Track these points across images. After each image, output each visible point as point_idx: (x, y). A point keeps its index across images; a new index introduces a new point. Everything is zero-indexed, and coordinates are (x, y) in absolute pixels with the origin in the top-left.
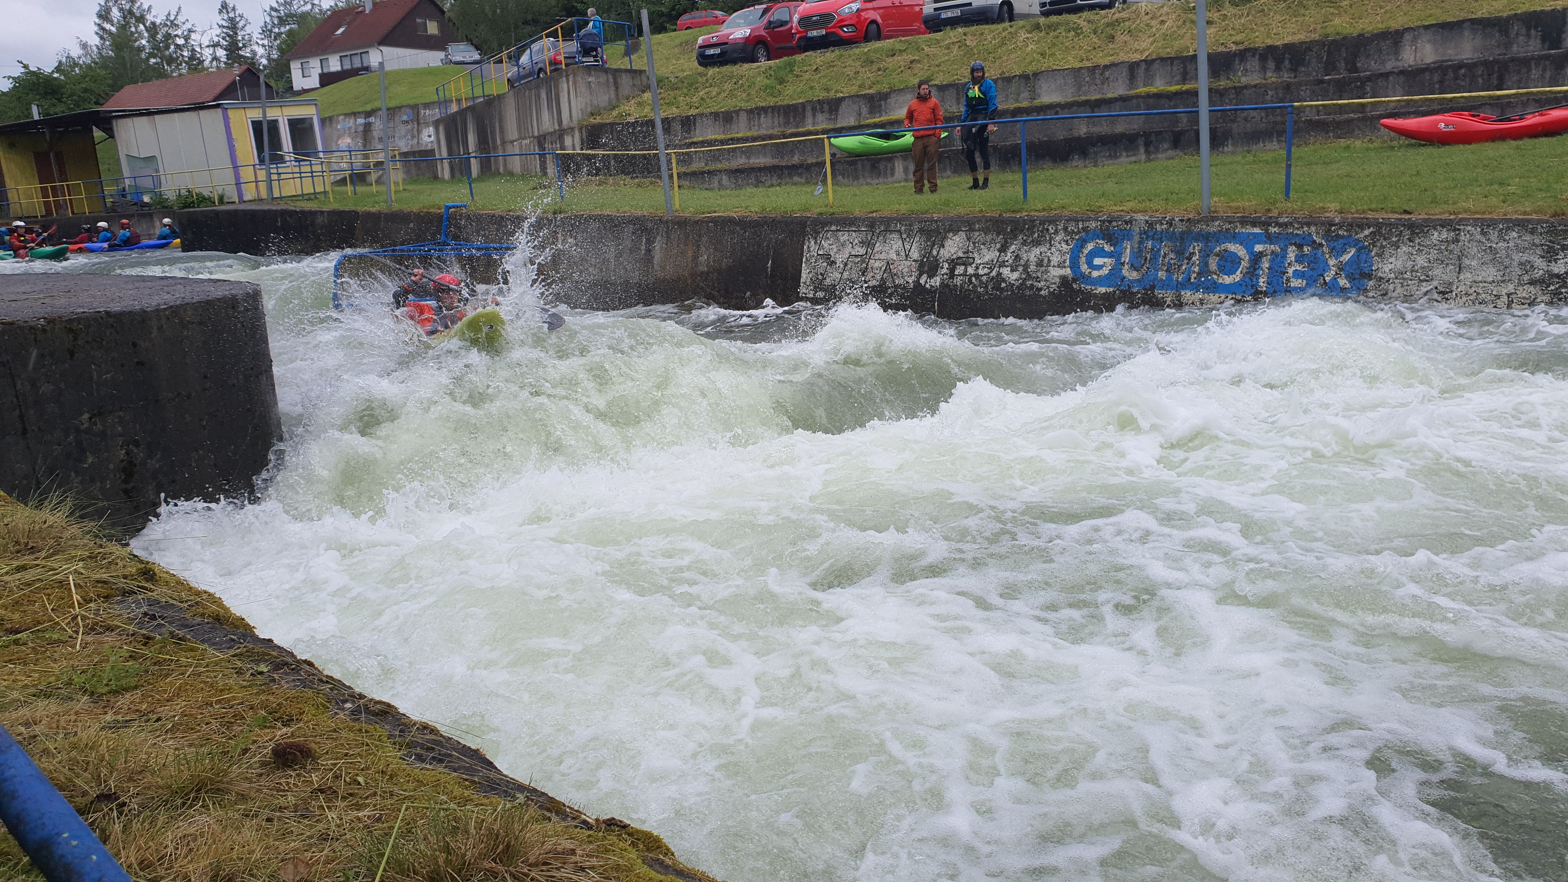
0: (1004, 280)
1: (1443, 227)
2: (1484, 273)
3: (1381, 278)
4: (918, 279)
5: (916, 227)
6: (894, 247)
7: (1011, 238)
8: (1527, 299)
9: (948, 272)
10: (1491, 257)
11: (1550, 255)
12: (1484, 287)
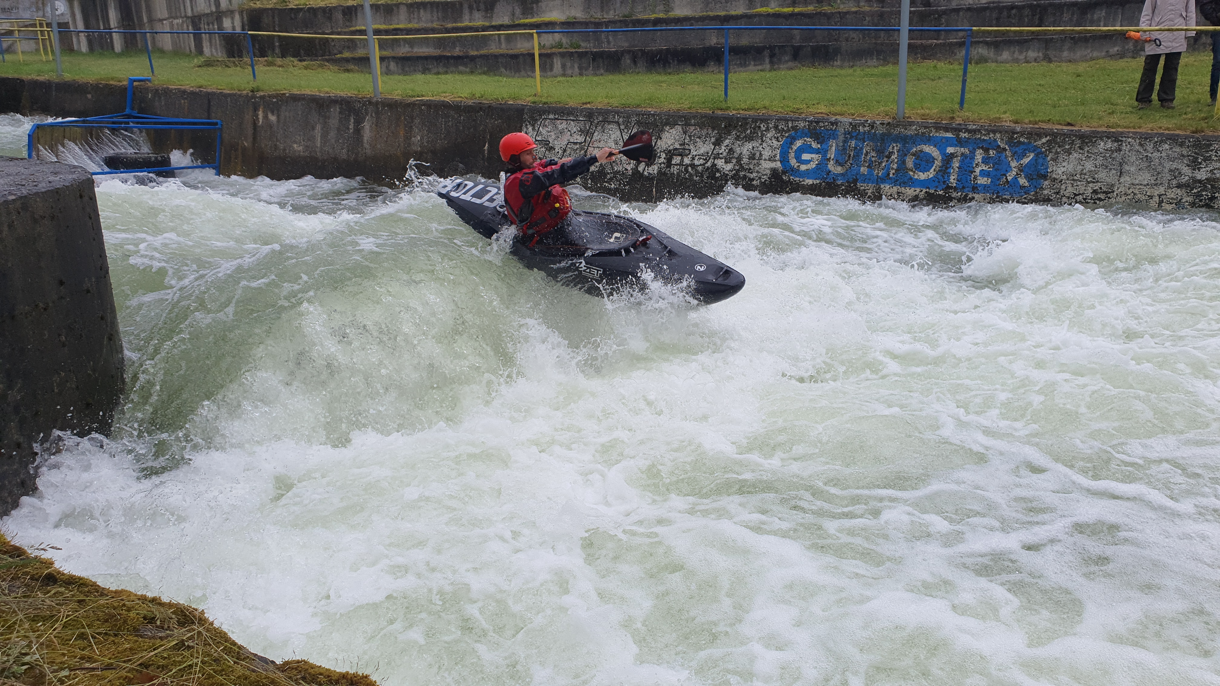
0: (718, 170)
1: (1108, 138)
2: (1140, 178)
3: (1055, 179)
4: (637, 167)
5: (634, 119)
6: (613, 137)
7: (725, 134)
8: (1174, 199)
9: (665, 161)
10: (1146, 164)
11: (1195, 165)
12: (1140, 189)
